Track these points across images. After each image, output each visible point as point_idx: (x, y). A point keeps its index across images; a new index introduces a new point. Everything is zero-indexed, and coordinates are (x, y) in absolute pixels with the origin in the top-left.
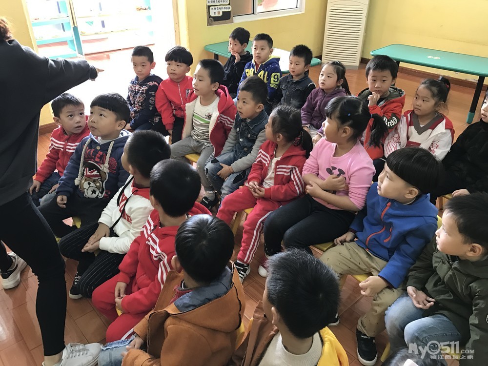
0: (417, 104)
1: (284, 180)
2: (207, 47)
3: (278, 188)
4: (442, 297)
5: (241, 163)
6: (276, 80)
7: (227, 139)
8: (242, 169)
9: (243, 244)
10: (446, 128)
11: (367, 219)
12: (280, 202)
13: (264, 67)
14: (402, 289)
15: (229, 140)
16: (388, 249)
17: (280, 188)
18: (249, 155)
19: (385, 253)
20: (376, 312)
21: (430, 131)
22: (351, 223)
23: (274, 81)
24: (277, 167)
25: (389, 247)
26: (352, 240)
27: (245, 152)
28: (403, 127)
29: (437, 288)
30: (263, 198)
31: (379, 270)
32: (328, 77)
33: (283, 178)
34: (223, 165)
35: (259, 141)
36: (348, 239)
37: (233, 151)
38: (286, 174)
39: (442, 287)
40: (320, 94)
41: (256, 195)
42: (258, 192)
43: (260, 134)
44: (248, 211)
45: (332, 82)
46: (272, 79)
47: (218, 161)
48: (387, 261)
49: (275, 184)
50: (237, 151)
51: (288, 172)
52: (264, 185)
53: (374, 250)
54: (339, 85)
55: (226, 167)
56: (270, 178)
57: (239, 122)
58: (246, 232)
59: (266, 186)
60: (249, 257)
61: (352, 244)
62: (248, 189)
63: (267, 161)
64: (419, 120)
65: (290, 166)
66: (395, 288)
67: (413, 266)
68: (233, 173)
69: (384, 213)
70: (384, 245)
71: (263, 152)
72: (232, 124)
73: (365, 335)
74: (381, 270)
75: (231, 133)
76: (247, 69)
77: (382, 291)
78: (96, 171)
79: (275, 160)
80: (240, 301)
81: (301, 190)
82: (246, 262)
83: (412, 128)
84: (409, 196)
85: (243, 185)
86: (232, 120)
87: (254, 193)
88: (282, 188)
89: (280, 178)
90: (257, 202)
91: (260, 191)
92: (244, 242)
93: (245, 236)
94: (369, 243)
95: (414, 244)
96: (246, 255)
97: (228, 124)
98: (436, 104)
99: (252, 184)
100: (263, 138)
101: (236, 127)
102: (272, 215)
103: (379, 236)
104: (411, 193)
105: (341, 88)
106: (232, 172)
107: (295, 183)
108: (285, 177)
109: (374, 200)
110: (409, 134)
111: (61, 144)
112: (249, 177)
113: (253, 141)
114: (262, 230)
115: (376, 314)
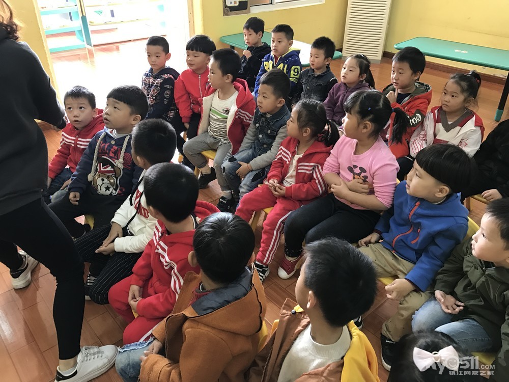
0: (446, 99)
1: (305, 178)
2: (223, 38)
3: (300, 187)
4: (472, 302)
5: (260, 161)
6: (296, 74)
7: (245, 135)
8: (262, 167)
9: (262, 245)
10: (476, 126)
11: (394, 220)
12: (301, 201)
13: (283, 60)
14: (430, 293)
15: (248, 136)
16: (415, 250)
17: (302, 187)
18: (269, 151)
19: (412, 255)
20: (403, 316)
21: (458, 128)
22: (376, 224)
23: (294, 75)
24: (299, 164)
25: (416, 248)
26: (377, 242)
27: (264, 148)
28: (429, 124)
29: (468, 293)
30: (284, 197)
31: (406, 273)
32: (350, 70)
33: (305, 176)
34: (241, 163)
35: (280, 137)
36: (373, 240)
37: (251, 147)
38: (308, 172)
39: (473, 292)
40: (343, 88)
41: (276, 193)
42: (279, 190)
43: (281, 130)
44: (268, 210)
45: (354, 76)
46: (292, 72)
47: (236, 160)
48: (414, 263)
49: (297, 182)
50: (256, 148)
51: (310, 170)
52: (285, 184)
53: (401, 251)
54: (361, 79)
55: (244, 165)
56: (291, 177)
57: (259, 117)
58: (265, 232)
59: (287, 185)
60: (268, 258)
61: (377, 245)
62: (268, 187)
63: (288, 159)
64: (447, 116)
65: (312, 164)
66: (422, 292)
67: (442, 269)
68: (252, 171)
69: (412, 213)
70: (412, 246)
71: (283, 149)
72: (251, 119)
73: (390, 340)
74: (408, 272)
75: (249, 128)
76: (266, 61)
77: (409, 294)
78: (110, 167)
79: (297, 157)
80: (260, 303)
81: (324, 188)
82: (265, 264)
83: (440, 125)
84: (439, 195)
85: (262, 183)
86: (251, 116)
87: (274, 192)
88: (304, 187)
89: (302, 176)
90: (277, 201)
91: (281, 190)
92: (263, 242)
93: (264, 237)
94: (395, 245)
95: (444, 245)
96: (265, 256)
97: (247, 120)
98: (465, 100)
99: (272, 182)
100: (284, 135)
101: (255, 123)
102: (293, 215)
103: (407, 237)
104: (441, 191)
105: (364, 82)
106: (251, 169)
107: (317, 181)
108: (306, 175)
109: (401, 199)
110: (436, 132)
111: (71, 139)
112: (269, 175)
113: (273, 138)
114: (282, 230)
115: (402, 318)
